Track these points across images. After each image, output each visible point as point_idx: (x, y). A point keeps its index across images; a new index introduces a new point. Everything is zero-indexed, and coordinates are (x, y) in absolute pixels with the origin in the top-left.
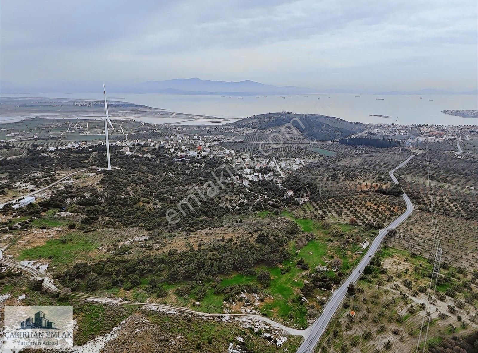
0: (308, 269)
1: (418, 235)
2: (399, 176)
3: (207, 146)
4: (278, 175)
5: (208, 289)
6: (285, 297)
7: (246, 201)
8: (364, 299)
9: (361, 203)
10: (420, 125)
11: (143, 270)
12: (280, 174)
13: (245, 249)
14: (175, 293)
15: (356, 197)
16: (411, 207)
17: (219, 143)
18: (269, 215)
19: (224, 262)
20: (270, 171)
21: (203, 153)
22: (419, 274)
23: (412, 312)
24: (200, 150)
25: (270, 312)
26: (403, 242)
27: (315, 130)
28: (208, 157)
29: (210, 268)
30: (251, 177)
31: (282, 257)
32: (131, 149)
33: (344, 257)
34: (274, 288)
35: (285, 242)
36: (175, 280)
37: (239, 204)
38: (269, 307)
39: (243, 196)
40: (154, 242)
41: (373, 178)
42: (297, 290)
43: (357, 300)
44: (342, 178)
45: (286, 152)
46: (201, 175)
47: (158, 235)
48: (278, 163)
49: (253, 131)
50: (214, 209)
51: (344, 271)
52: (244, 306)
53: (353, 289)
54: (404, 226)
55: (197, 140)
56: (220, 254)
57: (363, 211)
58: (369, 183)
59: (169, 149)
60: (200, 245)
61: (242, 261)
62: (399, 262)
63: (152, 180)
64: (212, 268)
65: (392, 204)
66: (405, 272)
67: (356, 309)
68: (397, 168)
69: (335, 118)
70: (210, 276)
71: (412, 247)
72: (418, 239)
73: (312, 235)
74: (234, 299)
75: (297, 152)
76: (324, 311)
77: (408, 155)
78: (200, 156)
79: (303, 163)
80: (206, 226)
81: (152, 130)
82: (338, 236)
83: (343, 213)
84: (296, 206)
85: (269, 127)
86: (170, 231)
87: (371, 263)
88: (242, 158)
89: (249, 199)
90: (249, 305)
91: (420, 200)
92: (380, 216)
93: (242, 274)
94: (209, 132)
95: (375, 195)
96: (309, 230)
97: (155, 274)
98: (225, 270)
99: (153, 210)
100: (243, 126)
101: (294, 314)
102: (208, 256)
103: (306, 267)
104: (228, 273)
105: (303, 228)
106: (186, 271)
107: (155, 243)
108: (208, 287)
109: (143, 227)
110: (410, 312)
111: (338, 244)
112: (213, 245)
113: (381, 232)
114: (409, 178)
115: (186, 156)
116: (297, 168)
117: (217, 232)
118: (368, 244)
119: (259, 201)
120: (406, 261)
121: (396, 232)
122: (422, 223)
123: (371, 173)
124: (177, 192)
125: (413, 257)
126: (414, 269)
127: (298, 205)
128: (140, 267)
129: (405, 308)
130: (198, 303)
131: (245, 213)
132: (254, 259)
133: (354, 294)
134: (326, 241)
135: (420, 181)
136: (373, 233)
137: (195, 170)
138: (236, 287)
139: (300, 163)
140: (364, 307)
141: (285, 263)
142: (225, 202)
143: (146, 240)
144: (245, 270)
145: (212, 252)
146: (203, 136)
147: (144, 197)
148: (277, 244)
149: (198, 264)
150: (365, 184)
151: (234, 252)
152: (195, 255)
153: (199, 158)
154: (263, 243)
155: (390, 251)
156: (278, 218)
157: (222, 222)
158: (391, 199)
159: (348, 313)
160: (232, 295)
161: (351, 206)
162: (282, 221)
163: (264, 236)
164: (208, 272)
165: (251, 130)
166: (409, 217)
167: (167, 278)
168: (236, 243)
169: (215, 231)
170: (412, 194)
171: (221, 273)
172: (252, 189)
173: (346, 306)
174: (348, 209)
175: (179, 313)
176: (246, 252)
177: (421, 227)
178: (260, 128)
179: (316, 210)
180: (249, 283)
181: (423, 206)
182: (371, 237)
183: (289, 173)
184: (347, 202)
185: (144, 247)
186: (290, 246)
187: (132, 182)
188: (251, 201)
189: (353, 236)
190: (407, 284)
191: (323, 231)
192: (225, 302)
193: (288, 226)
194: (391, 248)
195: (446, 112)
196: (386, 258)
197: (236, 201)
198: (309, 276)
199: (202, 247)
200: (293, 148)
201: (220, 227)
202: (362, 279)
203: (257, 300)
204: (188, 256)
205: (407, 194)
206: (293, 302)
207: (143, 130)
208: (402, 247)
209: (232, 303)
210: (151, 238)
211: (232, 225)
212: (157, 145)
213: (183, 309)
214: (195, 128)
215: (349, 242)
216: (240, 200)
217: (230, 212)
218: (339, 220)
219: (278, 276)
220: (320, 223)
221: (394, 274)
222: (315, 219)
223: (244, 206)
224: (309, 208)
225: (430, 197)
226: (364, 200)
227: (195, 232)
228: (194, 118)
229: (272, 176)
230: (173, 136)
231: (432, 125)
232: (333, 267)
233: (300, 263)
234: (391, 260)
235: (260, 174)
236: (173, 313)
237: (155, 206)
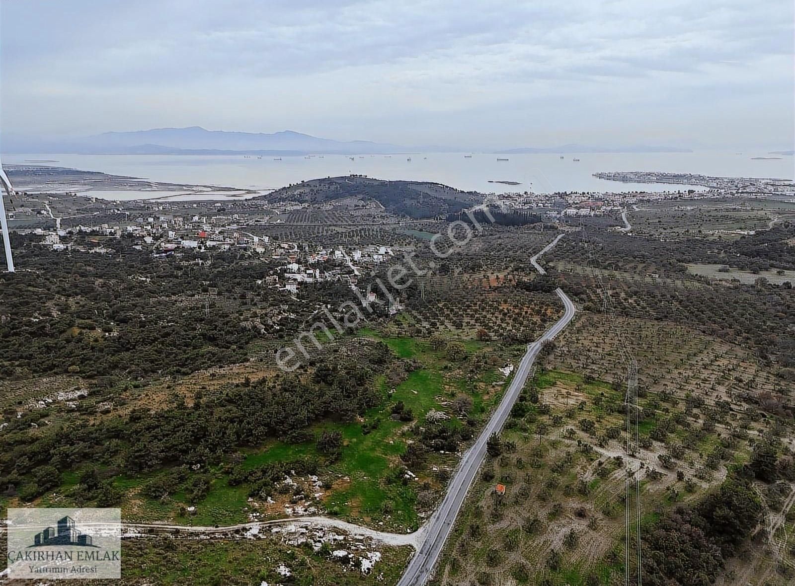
0: (413, 420)
1: (591, 347)
2: (547, 263)
3: (217, 232)
4: (349, 271)
5: (216, 478)
6: (372, 474)
7: (293, 316)
8: (519, 461)
9: (491, 306)
10: (566, 193)
11: (68, 456)
12: (353, 271)
13: (292, 396)
14: (140, 494)
15: (482, 298)
16: (571, 308)
17: (240, 227)
18: (337, 336)
19: (249, 423)
20: (336, 266)
21: (209, 243)
22: (602, 409)
23: (603, 474)
24: (204, 238)
25: (344, 508)
26: (569, 361)
27: (408, 202)
28: (220, 248)
29: (219, 436)
30: (299, 277)
31: (363, 404)
32: (63, 239)
33: (474, 392)
34: (350, 461)
35: (367, 378)
36: (141, 468)
37: (278, 321)
38: (342, 497)
39: (286, 307)
40: (100, 398)
41: (507, 269)
42: (395, 460)
43: (507, 465)
44: (457, 271)
45: (361, 236)
46: (205, 277)
47: (111, 386)
48: (349, 254)
49: (301, 207)
50: (228, 333)
51: (478, 417)
52: (290, 501)
53: (497, 445)
54: (566, 335)
55: (199, 222)
56: (241, 409)
57: (496, 317)
58: (501, 276)
59: (143, 237)
60: (199, 396)
61: (286, 418)
62: (567, 393)
63: (102, 287)
64: (223, 436)
65: (542, 304)
66: (579, 408)
67: (507, 481)
68: (542, 253)
69: (436, 184)
70: (219, 452)
71: (583, 368)
72: (591, 354)
73: (414, 362)
74: (270, 491)
75: (379, 237)
76: (448, 491)
77: (555, 234)
78: (203, 248)
79: (391, 253)
80: (212, 362)
81: (112, 211)
82: (459, 360)
83: (464, 324)
84: (384, 317)
85: (328, 198)
86: (137, 378)
87: (522, 399)
88: (284, 248)
89: (297, 312)
90: (301, 499)
91: (584, 296)
92: (525, 322)
93: (287, 441)
94: (221, 211)
95: (512, 292)
96: (409, 355)
97: (97, 460)
98: (251, 439)
99: (101, 340)
100: (284, 200)
101: (391, 504)
102: (216, 416)
103: (409, 415)
104: (257, 443)
105: (399, 352)
106: (166, 447)
107: (102, 402)
108: (215, 474)
109: (77, 373)
110: (598, 474)
111: (461, 373)
112: (227, 395)
113: (530, 347)
114: (561, 266)
115: (176, 248)
116: (382, 260)
117: (235, 370)
118: (512, 368)
119: (317, 313)
120: (578, 389)
121: (555, 345)
122: (593, 330)
123: (503, 261)
124: (154, 307)
125: (588, 383)
126: (594, 402)
127: (387, 316)
128: (61, 449)
129: (589, 467)
130: (192, 509)
131: (290, 335)
132: (309, 412)
133: (500, 455)
134: (440, 370)
135: (579, 269)
136: (518, 350)
137: (192, 269)
138: (274, 467)
139: (386, 253)
140: (520, 474)
141: (370, 414)
142: (251, 319)
143: (82, 397)
144: (292, 433)
145: (225, 406)
146: (209, 216)
147: (84, 319)
148: (352, 382)
149: (193, 431)
150: (495, 277)
151: (269, 403)
152: (188, 415)
153: (202, 251)
154: (326, 382)
155: (551, 377)
156: (354, 340)
157: (246, 354)
158: (539, 296)
159: (492, 489)
160: (265, 485)
161: (476, 311)
162: (360, 343)
163: (328, 370)
164: (217, 445)
165: (298, 205)
166: (572, 322)
167: (126, 466)
168: (274, 387)
169: (232, 369)
170: (570, 288)
171: (243, 444)
172: (303, 295)
173: (487, 477)
174: (472, 316)
175: (146, 535)
176: (293, 401)
177: (593, 335)
178: (314, 201)
179: (419, 321)
180: (300, 456)
181: (590, 304)
182: (516, 356)
183: (368, 268)
184: (468, 306)
185: (76, 411)
186: (377, 383)
187: (58, 293)
188: (302, 315)
189: (484, 357)
190: (587, 427)
191: (433, 355)
192: (250, 499)
193: (371, 351)
194: (551, 371)
195: (600, 176)
196: (545, 388)
197: (274, 316)
198: (415, 432)
199: (204, 400)
200: (373, 230)
201: (241, 362)
202: (509, 426)
203: (317, 487)
204: (173, 417)
205: (562, 289)
206: (389, 481)
207: (92, 210)
208: (568, 368)
209: (266, 500)
210: (94, 392)
211: (266, 357)
212: (119, 233)
213: (157, 524)
214: (195, 205)
215: (479, 367)
216: (280, 313)
217: (262, 336)
218: (458, 335)
219: (356, 438)
220: (426, 342)
221: (561, 412)
222: (418, 336)
223: (290, 323)
224: (407, 320)
225: (599, 291)
226: (496, 301)
227: (190, 374)
228: (193, 191)
229: (338, 274)
230: (152, 219)
231: (584, 193)
232: (457, 412)
233: (397, 410)
234: (554, 390)
235: (318, 271)
236: (134, 535)
237: (107, 334)
